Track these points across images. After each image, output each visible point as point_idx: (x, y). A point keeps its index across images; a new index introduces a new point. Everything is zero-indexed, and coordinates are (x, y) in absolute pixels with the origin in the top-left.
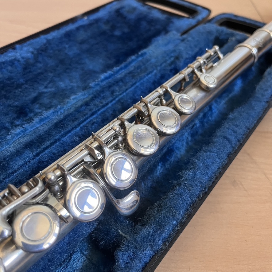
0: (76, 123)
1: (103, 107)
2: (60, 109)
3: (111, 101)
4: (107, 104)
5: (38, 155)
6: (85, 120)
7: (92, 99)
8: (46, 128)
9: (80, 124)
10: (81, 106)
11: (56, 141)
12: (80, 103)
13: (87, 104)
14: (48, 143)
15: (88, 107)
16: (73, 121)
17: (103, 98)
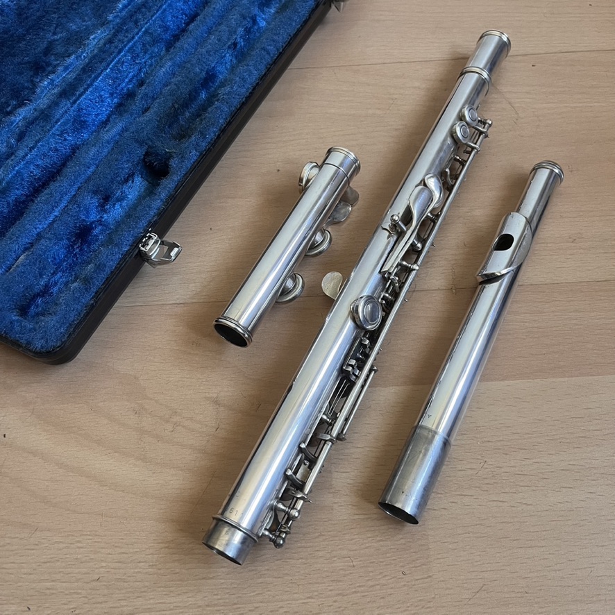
0: (104, 64)
1: (129, 41)
2: (82, 53)
3: (137, 34)
4: (133, 38)
5: (75, 102)
6: (113, 60)
7: (115, 35)
8: (73, 75)
9: (108, 65)
10: (105, 45)
11: (89, 86)
12: (102, 42)
13: (110, 41)
14: (81, 90)
15: (113, 45)
16: (101, 62)
17: (127, 31)
